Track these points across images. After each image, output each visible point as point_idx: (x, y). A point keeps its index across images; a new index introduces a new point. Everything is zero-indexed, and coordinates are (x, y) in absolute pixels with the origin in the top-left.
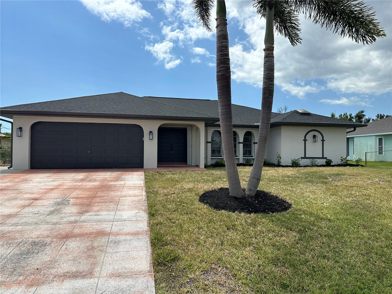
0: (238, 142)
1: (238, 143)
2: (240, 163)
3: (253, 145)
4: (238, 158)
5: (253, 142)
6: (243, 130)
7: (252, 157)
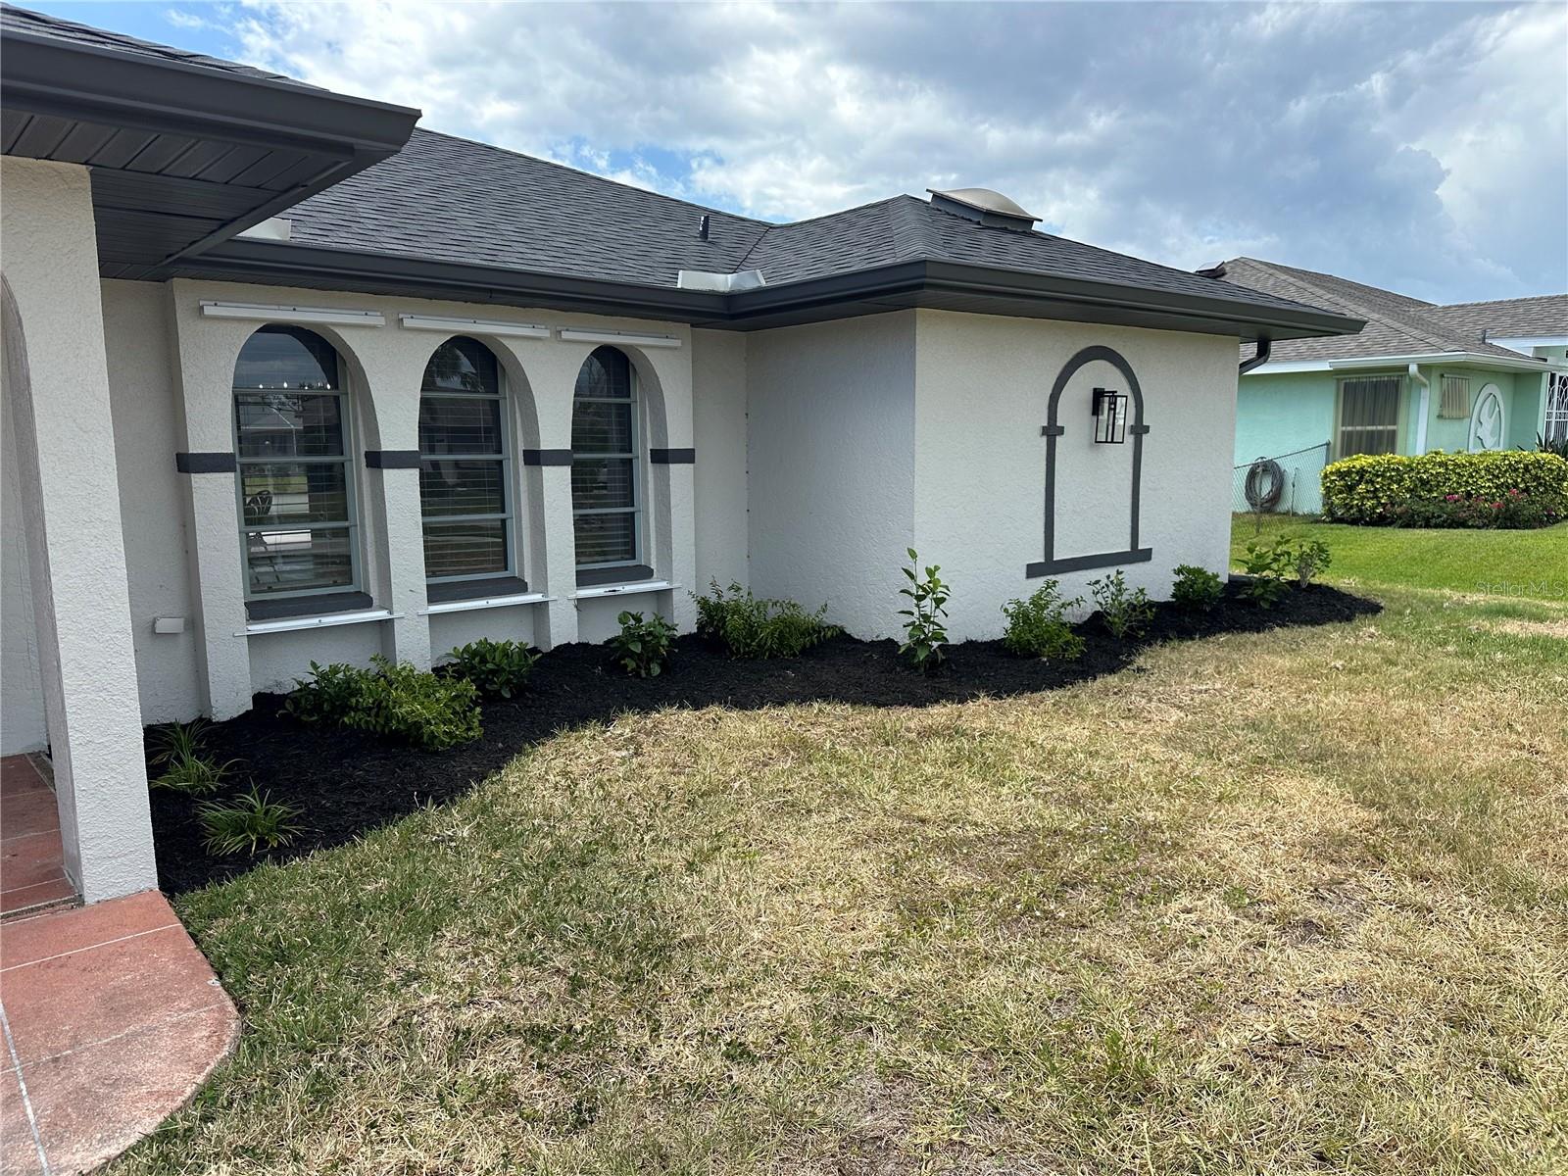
0: (521, 447)
1: (527, 462)
2: (554, 644)
3: (647, 474)
4: (533, 605)
5: (644, 442)
6: (565, 335)
7: (645, 573)
